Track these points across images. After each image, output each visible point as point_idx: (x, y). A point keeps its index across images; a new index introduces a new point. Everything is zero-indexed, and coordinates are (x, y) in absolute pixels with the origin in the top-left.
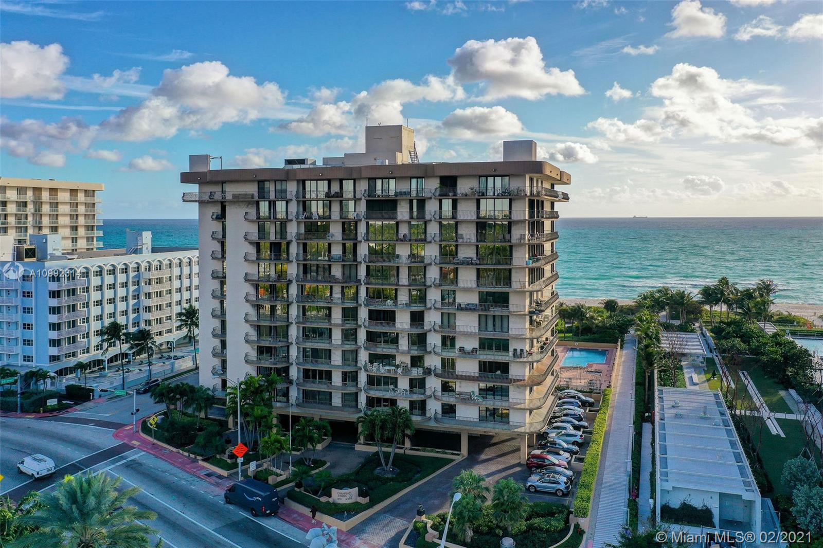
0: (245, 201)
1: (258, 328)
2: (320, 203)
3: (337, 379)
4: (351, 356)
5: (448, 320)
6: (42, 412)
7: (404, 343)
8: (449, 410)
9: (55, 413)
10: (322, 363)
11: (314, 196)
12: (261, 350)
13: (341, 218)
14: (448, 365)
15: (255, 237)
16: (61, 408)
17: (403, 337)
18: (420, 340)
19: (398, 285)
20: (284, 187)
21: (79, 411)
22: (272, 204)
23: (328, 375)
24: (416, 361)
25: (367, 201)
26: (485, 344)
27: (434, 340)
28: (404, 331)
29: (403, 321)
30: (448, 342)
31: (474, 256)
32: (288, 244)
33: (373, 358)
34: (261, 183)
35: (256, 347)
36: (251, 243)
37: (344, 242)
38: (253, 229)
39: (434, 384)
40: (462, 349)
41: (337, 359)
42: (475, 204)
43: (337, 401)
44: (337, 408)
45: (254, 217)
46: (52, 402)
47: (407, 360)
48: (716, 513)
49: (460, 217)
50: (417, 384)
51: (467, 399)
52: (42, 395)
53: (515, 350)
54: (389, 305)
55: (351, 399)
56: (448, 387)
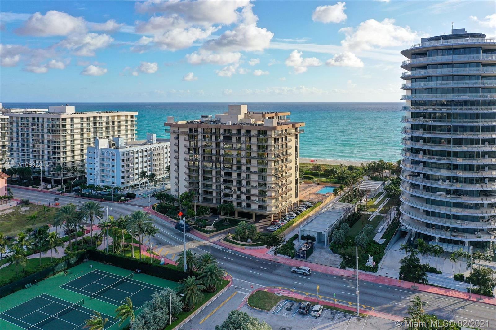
0: (185, 134)
1: (189, 176)
3: (214, 194)
4: (218, 187)
5: (248, 176)
6: (119, 201)
7: (235, 183)
8: (249, 205)
9: (124, 202)
10: (210, 189)
12: (190, 183)
13: (215, 141)
14: (249, 191)
15: (188, 146)
16: (126, 200)
17: (235, 181)
18: (239, 182)
20: (197, 130)
21: (132, 201)
22: (193, 136)
23: (212, 193)
24: (239, 189)
25: (223, 136)
26: (259, 184)
27: (244, 182)
28: (235, 179)
29: (234, 176)
30: (248, 183)
31: (256, 156)
32: (198, 149)
33: (225, 188)
34: (190, 129)
36: (187, 148)
37: (216, 149)
38: (187, 143)
39: (244, 197)
40: (253, 186)
41: (214, 187)
42: (256, 139)
43: (214, 201)
44: (214, 204)
45: (188, 139)
46: (123, 198)
47: (236, 189)
48: (316, 237)
49: (252, 143)
50: (239, 197)
51: (254, 202)
52: (119, 196)
53: (269, 187)
54: (230, 171)
55: (219, 201)
56: (248, 198)
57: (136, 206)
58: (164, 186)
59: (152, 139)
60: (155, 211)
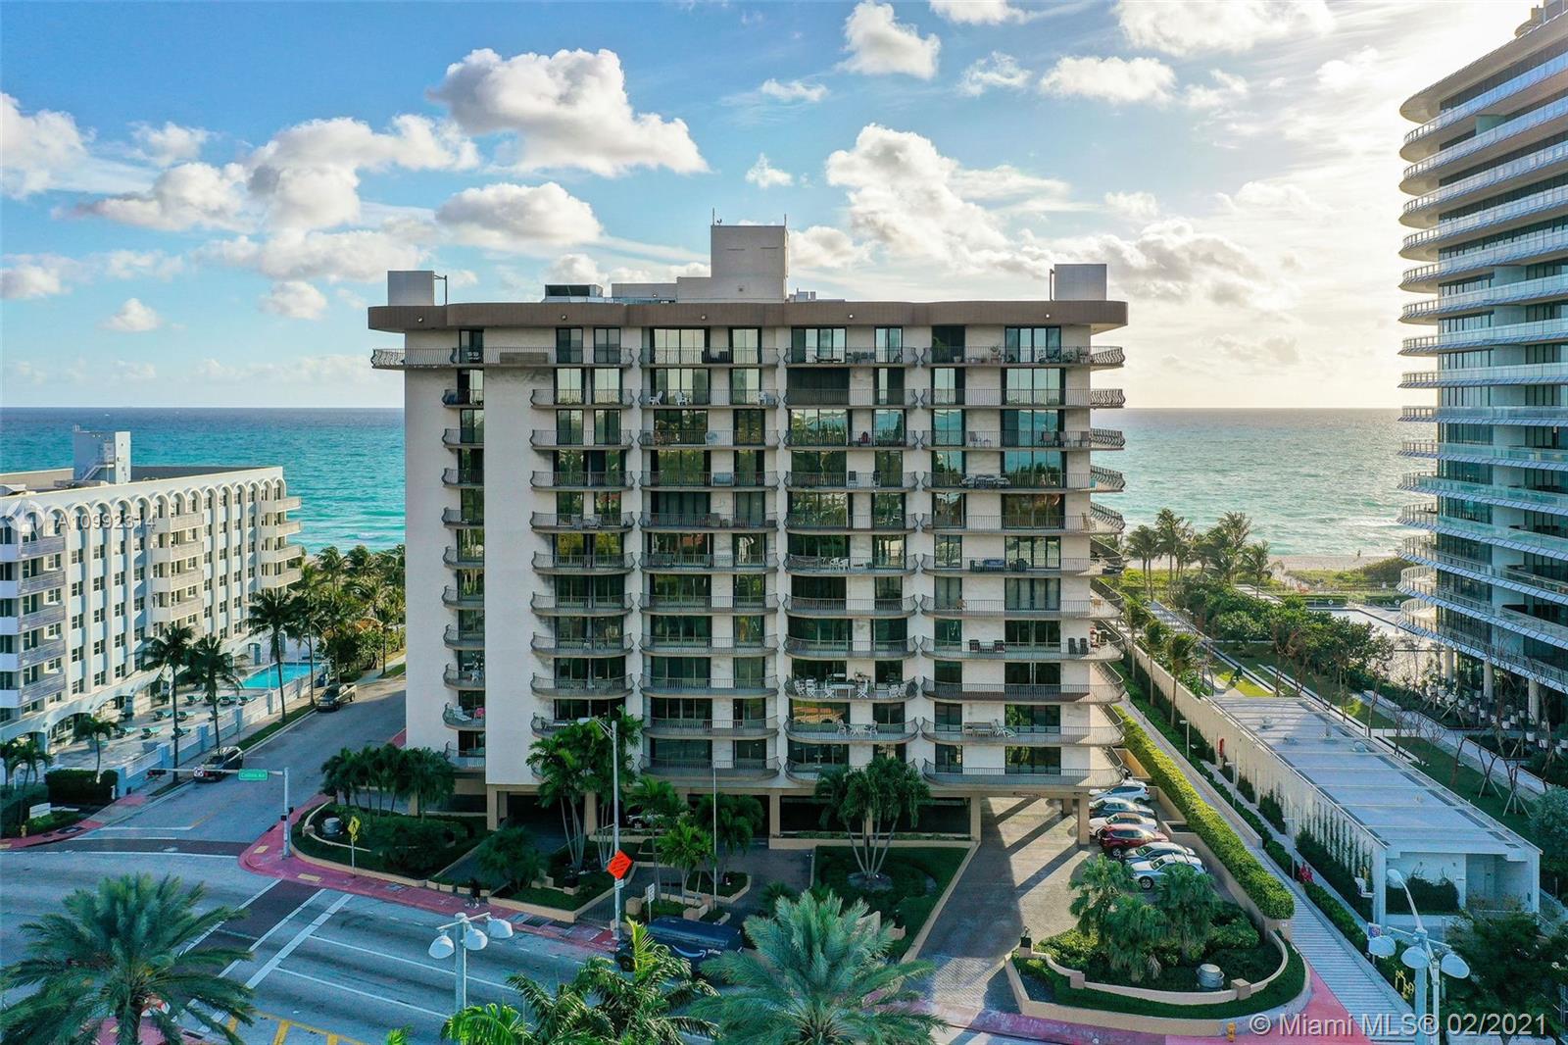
0: (530, 368)
2: (688, 374)
3: (723, 715)
4: (751, 671)
5: (947, 591)
6: (24, 834)
7: (862, 639)
8: (947, 757)
9: (55, 835)
10: (691, 687)
11: (673, 359)
13: (732, 403)
14: (948, 674)
15: (550, 441)
16: (62, 823)
17: (862, 627)
18: (893, 632)
19: (851, 528)
20: (613, 340)
21: (104, 824)
22: (588, 374)
23: (704, 708)
24: (888, 672)
25: (790, 370)
26: (1016, 632)
27: (921, 629)
28: (861, 615)
29: (860, 598)
30: (948, 632)
31: (996, 472)
32: (623, 454)
33: (802, 670)
34: (563, 333)
35: (552, 662)
36: (542, 452)
37: (736, 448)
38: (547, 426)
39: (920, 711)
40: (974, 644)
41: (722, 675)
42: (998, 378)
43: (723, 757)
44: (721, 772)
45: (548, 400)
46: (40, 811)
47: (870, 671)
48: (1461, 887)
49: (971, 400)
50: (889, 715)
51: (984, 735)
53: (1072, 641)
54: (833, 568)
55: (751, 753)
56: (948, 715)
57: (171, 851)
58: (239, 713)
59: (108, 458)
60: (351, 870)
